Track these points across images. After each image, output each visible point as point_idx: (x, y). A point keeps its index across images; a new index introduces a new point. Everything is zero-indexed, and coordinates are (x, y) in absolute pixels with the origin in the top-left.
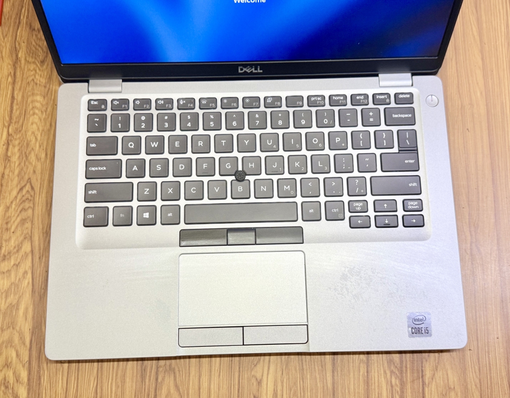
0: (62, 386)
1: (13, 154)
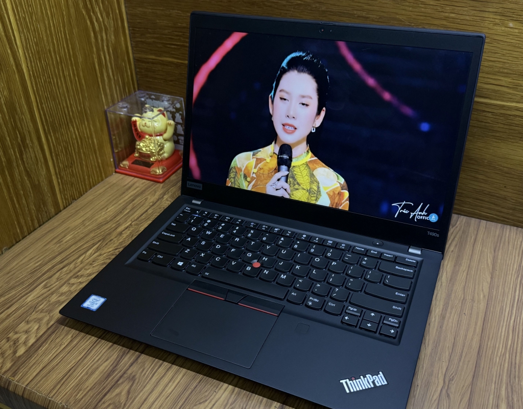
0: (50, 357)
1: (125, 233)
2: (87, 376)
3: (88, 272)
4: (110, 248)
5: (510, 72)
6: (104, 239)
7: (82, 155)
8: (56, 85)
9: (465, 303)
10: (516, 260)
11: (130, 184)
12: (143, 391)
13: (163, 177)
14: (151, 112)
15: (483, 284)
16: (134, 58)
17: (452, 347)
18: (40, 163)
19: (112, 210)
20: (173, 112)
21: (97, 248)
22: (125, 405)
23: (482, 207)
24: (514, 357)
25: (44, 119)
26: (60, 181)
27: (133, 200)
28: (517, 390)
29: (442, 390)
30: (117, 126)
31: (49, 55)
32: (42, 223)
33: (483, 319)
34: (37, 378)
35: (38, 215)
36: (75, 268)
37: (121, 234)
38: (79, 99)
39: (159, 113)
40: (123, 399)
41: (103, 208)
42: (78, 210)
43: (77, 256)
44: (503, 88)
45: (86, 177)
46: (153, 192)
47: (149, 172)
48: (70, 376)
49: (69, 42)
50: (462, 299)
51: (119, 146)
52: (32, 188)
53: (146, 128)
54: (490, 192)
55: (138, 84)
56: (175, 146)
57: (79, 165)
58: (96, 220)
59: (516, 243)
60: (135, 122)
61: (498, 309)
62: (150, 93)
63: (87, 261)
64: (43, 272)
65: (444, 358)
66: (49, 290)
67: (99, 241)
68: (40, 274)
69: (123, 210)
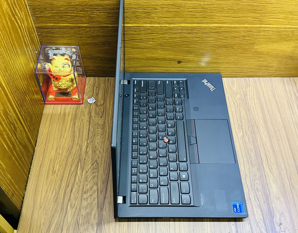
3: (89, 186)
4: (89, 165)
6: (79, 158)
7: (33, 109)
15: (278, 119)
16: (36, 27)
17: (283, 160)
18: (22, 132)
21: (81, 168)
26: (31, 133)
27: (75, 124)
29: (289, 185)
32: (31, 162)
33: (288, 141)
35: (29, 160)
36: (79, 187)
37: (86, 152)
41: (61, 137)
42: (46, 144)
43: (73, 178)
45: (38, 120)
46: (82, 114)
47: (72, 100)
50: (274, 131)
54: (266, 65)
57: (34, 115)
58: (64, 147)
61: (290, 132)
63: (83, 179)
64: (62, 198)
65: (282, 168)
66: (76, 208)
68: (62, 200)
69: (74, 134)
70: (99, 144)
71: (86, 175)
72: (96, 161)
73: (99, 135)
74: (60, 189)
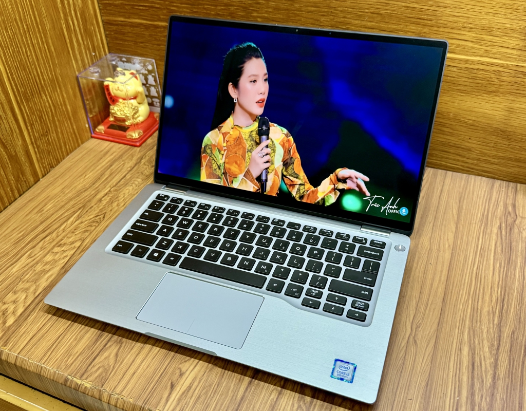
2: (76, 342)
3: (71, 240)
4: (91, 215)
5: (474, 27)
6: (84, 206)
7: (57, 123)
8: (25, 54)
9: (431, 253)
10: (480, 209)
11: (107, 149)
12: (131, 353)
13: (140, 141)
14: (123, 76)
15: (448, 234)
16: (103, 21)
17: (418, 295)
18: (15, 134)
19: (91, 176)
20: (146, 74)
21: (78, 216)
22: (114, 367)
23: (448, 158)
24: (476, 304)
25: (15, 90)
26: (36, 150)
27: (111, 166)
28: (479, 334)
29: (409, 337)
30: (90, 91)
31: (15, 25)
32: (22, 192)
33: (448, 269)
34: (28, 346)
35: (17, 185)
36: (58, 236)
37: (100, 200)
38: (50, 66)
39: (131, 76)
40: (112, 361)
41: (82, 175)
42: (57, 178)
43: (59, 224)
44: (467, 42)
45: (63, 144)
46: (130, 157)
47: (125, 137)
48: (59, 343)
49: (35, 9)
50: (428, 249)
51: (93, 111)
52: (9, 159)
53: (119, 92)
54: (455, 144)
55: (108, 47)
56: (150, 109)
57: (54, 132)
58: (76, 187)
59: (480, 193)
60: (108, 86)
61: (462, 258)
62: (121, 55)
63: (69, 229)
64: (26, 242)
65: (411, 306)
66: (34, 260)
67: (80, 209)
68: (24, 244)
69: (101, 176)
70: (124, 197)
71: (79, 226)
72: (106, 213)
73: (134, 185)
74: (32, 231)
